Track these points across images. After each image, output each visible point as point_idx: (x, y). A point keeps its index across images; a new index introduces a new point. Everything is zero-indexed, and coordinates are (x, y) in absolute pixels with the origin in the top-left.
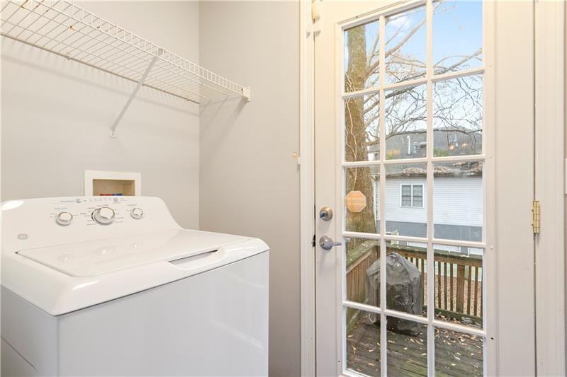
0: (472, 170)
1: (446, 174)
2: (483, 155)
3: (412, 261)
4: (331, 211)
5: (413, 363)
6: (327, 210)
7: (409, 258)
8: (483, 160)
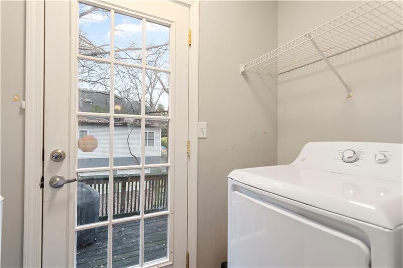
0: (120, 122)
1: (104, 123)
2: (169, 117)
3: (95, 188)
4: (64, 152)
5: (96, 260)
6: (60, 151)
7: (93, 185)
8: (169, 120)
